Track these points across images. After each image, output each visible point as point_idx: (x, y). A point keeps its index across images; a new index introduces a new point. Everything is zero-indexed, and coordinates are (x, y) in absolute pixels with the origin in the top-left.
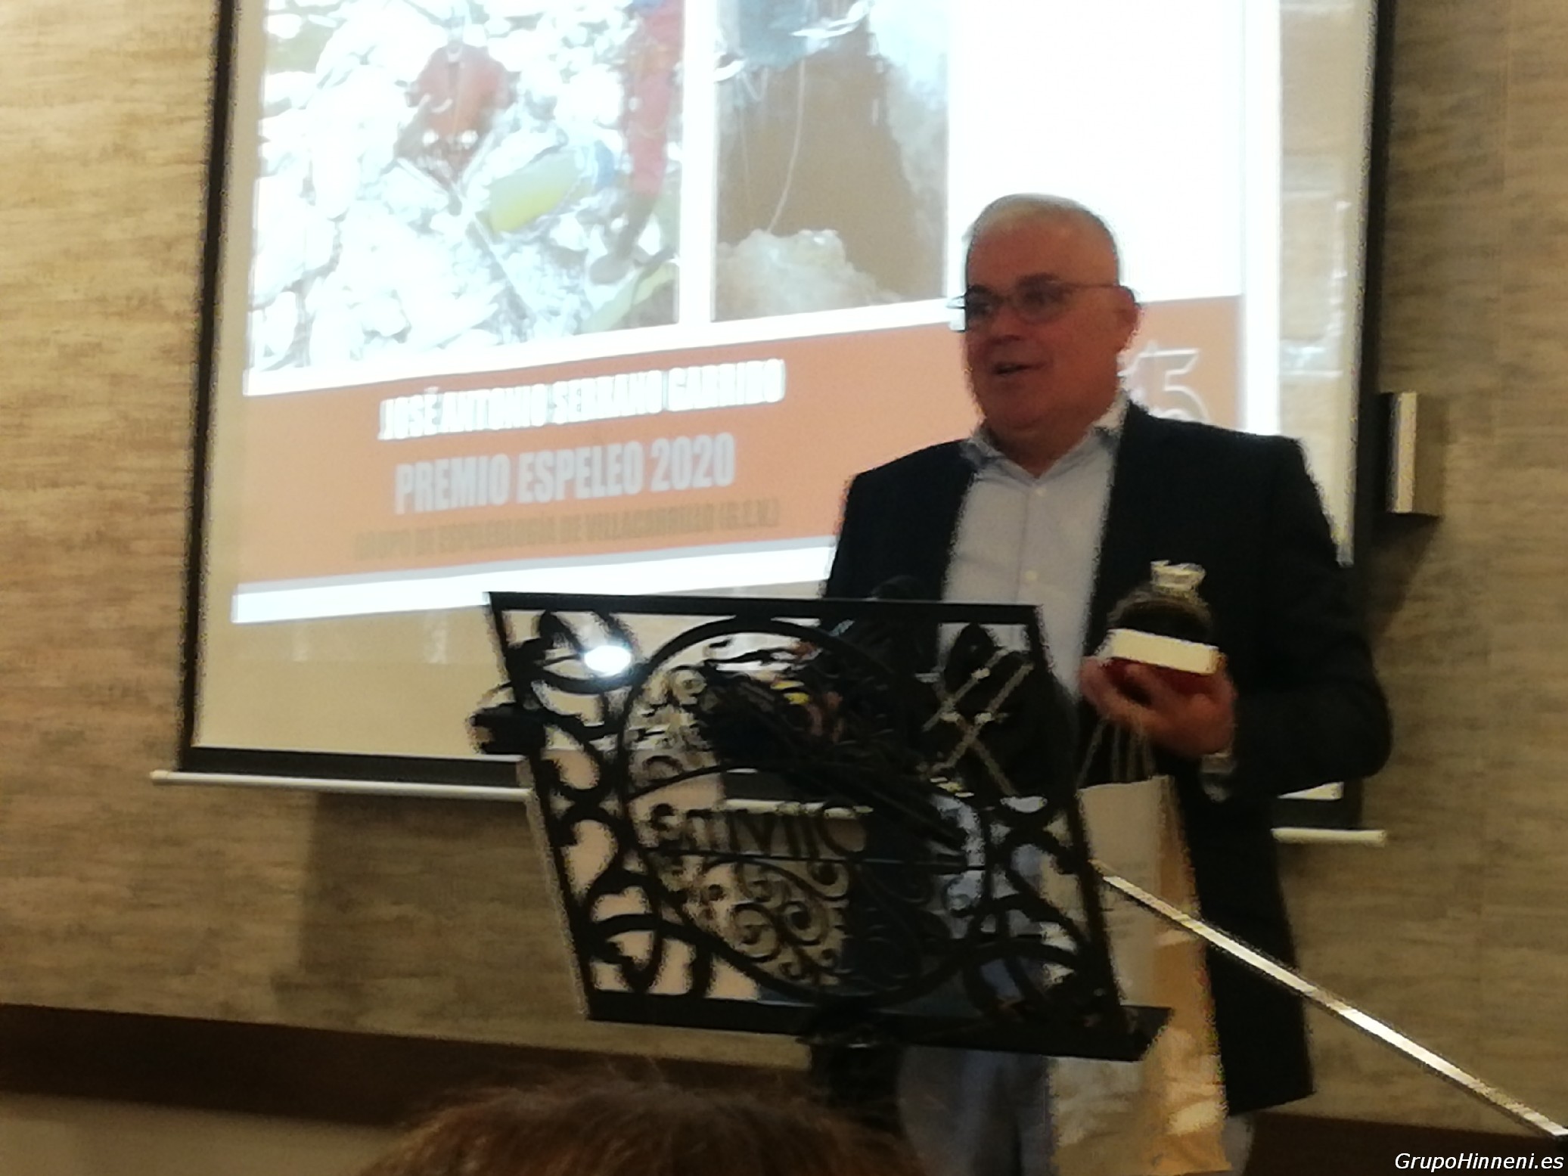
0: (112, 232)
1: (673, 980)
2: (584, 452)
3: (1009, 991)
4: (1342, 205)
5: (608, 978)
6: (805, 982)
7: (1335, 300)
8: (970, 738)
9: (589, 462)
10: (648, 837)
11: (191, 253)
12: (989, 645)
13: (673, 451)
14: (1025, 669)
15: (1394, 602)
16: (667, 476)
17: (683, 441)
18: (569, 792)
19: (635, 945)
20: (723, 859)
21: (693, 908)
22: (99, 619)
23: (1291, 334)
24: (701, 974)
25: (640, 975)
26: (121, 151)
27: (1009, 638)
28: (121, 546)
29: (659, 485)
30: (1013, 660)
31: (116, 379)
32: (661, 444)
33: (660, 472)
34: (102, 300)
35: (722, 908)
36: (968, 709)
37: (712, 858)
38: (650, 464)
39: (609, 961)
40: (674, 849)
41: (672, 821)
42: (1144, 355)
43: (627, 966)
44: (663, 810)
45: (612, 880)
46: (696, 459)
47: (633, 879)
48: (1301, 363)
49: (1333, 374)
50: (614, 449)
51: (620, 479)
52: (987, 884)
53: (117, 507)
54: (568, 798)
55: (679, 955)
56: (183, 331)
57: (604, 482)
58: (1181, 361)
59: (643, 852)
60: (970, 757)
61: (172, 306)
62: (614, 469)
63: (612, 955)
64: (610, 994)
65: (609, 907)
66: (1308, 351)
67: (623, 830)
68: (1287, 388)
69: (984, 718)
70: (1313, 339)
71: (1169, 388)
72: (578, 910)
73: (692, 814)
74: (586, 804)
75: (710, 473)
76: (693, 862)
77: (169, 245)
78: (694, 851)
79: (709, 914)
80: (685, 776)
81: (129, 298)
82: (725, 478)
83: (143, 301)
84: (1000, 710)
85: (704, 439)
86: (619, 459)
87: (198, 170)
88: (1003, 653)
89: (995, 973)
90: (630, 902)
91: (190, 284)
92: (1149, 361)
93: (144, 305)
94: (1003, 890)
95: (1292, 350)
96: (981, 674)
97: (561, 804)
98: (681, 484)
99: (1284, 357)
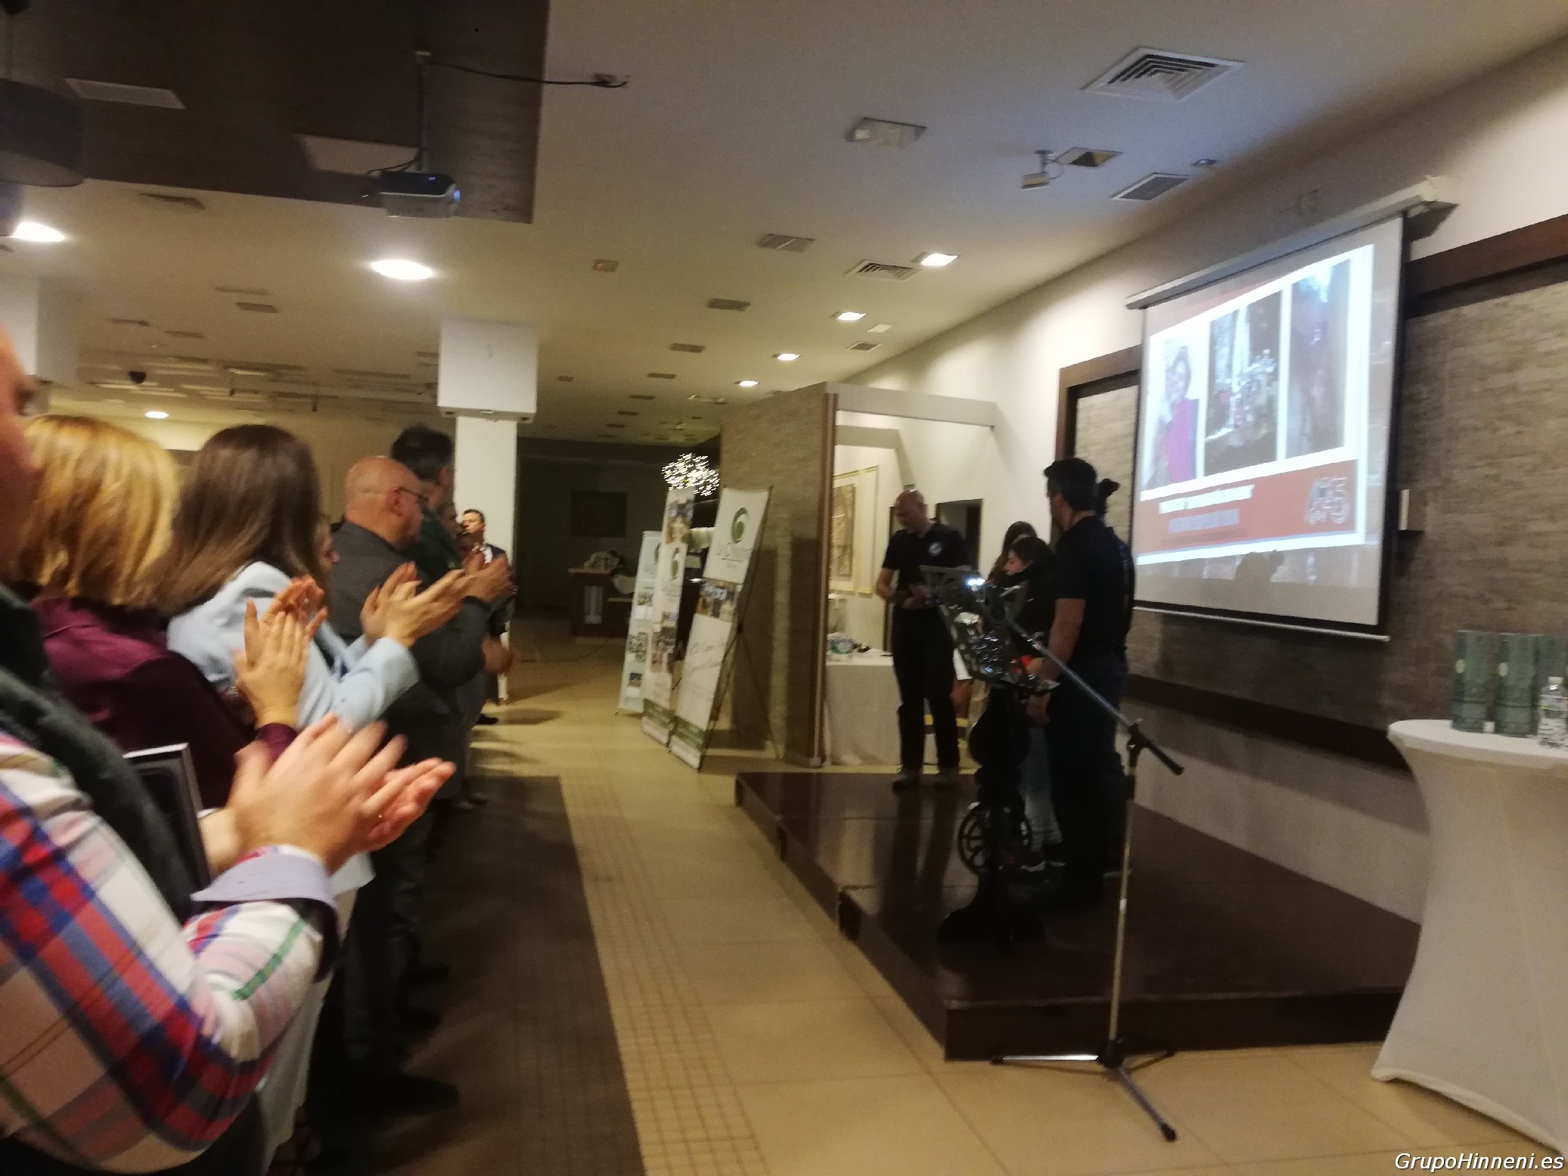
4: (1384, 428)
7: (1382, 460)
15: (1410, 560)
17: (1229, 511)
23: (1369, 471)
32: (1223, 512)
33: (1224, 520)
42: (1333, 480)
46: (1231, 516)
48: (1372, 480)
49: (1380, 484)
50: (1214, 514)
62: (1214, 519)
66: (1374, 477)
68: (1369, 490)
70: (1375, 471)
71: (1338, 490)
75: (1233, 520)
82: (1237, 522)
92: (1334, 482)
95: (1370, 476)
98: (1227, 524)
99: (1368, 479)
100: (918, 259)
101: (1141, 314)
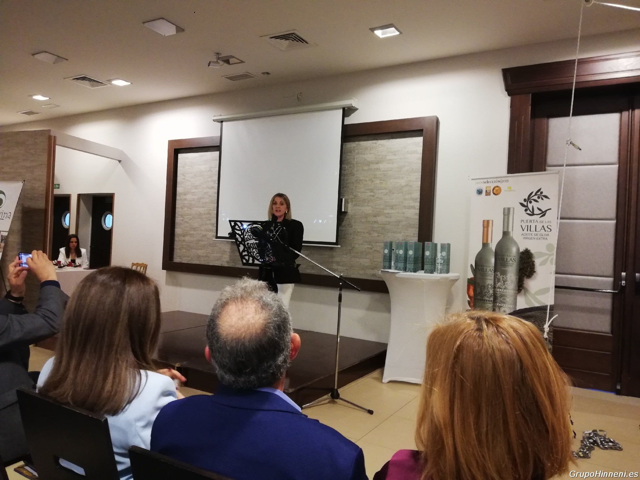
0: (209, 180)
1: (251, 261)
5: (244, 261)
10: (247, 246)
15: (344, 220)
18: (239, 241)
19: (247, 258)
20: (254, 249)
21: (252, 254)
22: (208, 222)
24: (253, 261)
25: (247, 261)
26: (210, 171)
28: (210, 214)
31: (210, 196)
34: (208, 187)
35: (255, 254)
37: (253, 248)
40: (249, 248)
41: (249, 244)
45: (244, 251)
47: (246, 251)
49: (335, 196)
53: (210, 210)
55: (251, 259)
56: (216, 191)
59: (247, 248)
63: (245, 259)
65: (244, 254)
67: (244, 245)
72: (241, 254)
73: (251, 244)
74: (241, 243)
77: (215, 181)
78: (252, 248)
80: (250, 240)
81: (210, 187)
83: (212, 187)
90: (246, 253)
91: (217, 185)
97: (238, 243)
100: (110, 81)
101: (220, 124)
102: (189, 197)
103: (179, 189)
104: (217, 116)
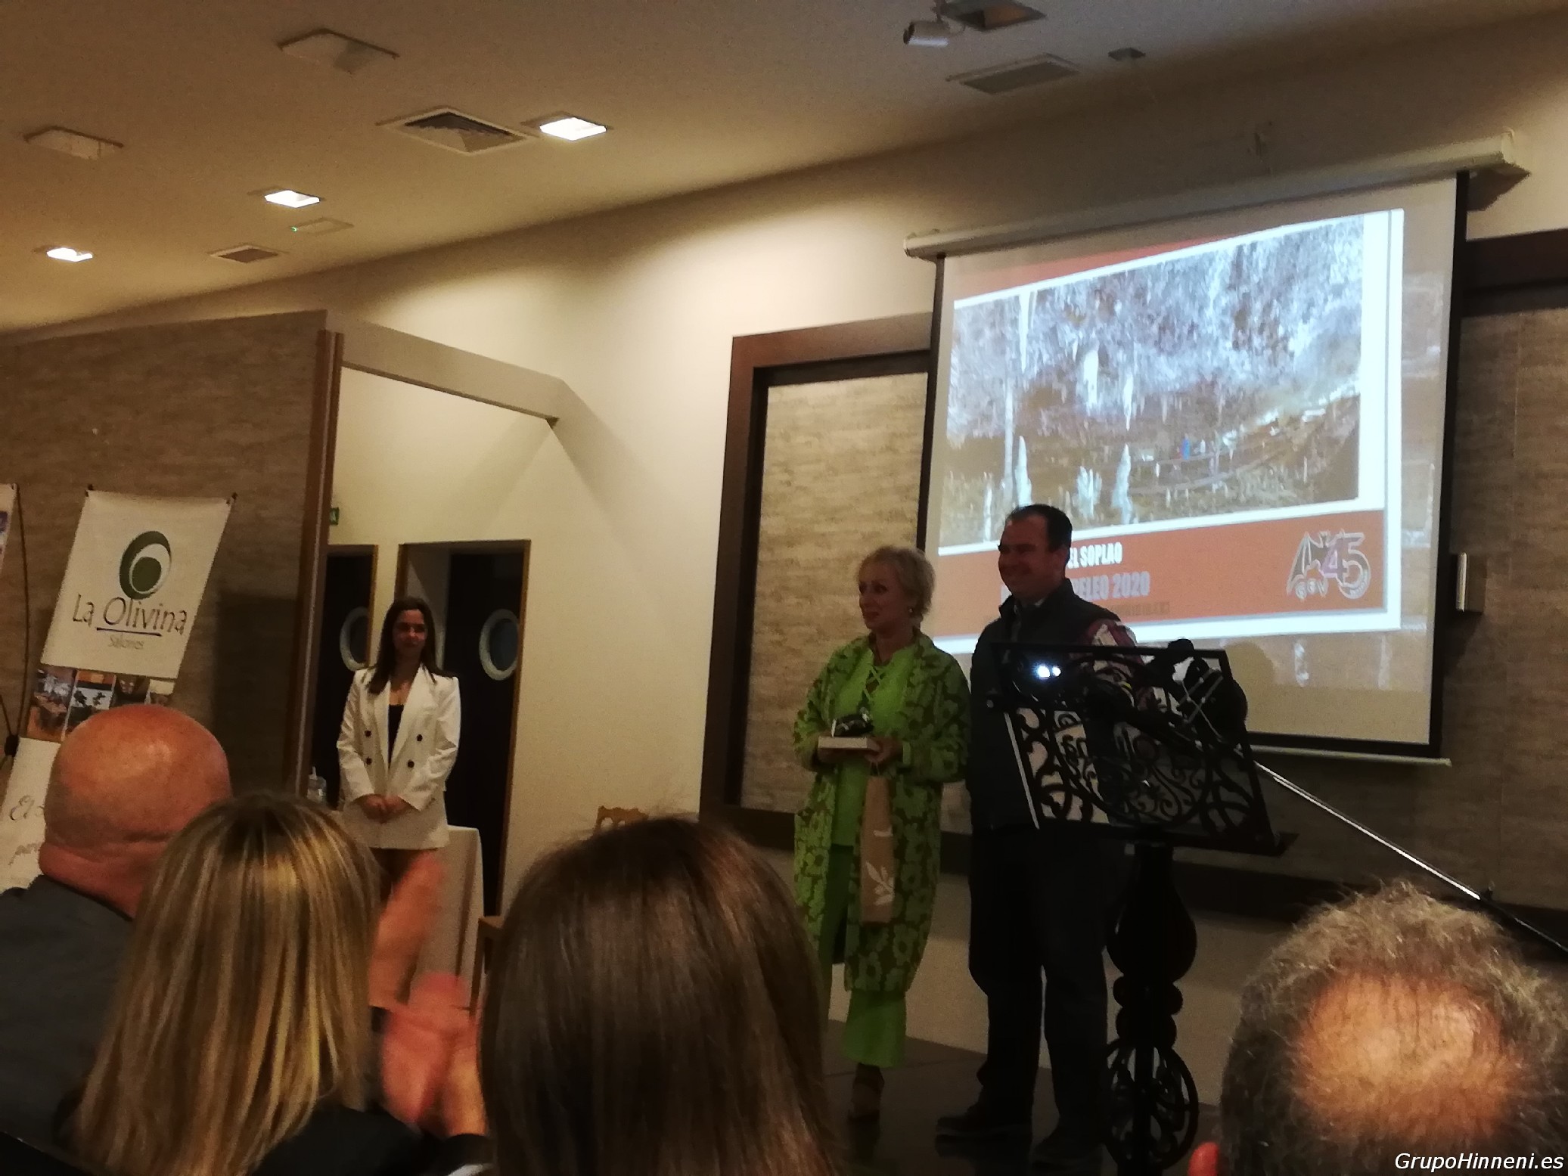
0: (885, 484)
1: (1075, 814)
2: (1083, 580)
3: (1220, 823)
4: (1433, 467)
5: (1048, 811)
6: (1132, 817)
7: (1430, 511)
8: (1198, 708)
9: (1085, 585)
10: (1062, 750)
11: (916, 493)
12: (1205, 667)
13: (1123, 580)
14: (1221, 678)
16: (1120, 590)
17: (1126, 575)
18: (1028, 729)
19: (1059, 798)
21: (1083, 782)
23: (1406, 525)
24: (1087, 811)
25: (1062, 811)
26: (890, 449)
27: (1214, 665)
29: (1116, 595)
30: (1215, 674)
32: (1116, 577)
33: (1116, 588)
34: (880, 514)
35: (1095, 782)
36: (1196, 697)
38: (1112, 585)
39: (1046, 804)
40: (1073, 756)
41: (1074, 744)
42: (1339, 536)
43: (1055, 806)
44: (1067, 739)
45: (1047, 768)
46: (1132, 583)
47: (1056, 768)
48: (1413, 540)
49: (1428, 545)
50: (1096, 579)
51: (1098, 592)
52: (1209, 776)
54: (1027, 732)
55: (1077, 802)
56: (912, 527)
57: (1092, 593)
58: (1355, 539)
59: (1060, 757)
60: (1199, 716)
61: (909, 516)
62: (1096, 587)
63: (1049, 802)
64: (1050, 819)
65: (1048, 780)
66: (1417, 534)
67: (1051, 747)
68: (1406, 553)
69: (1203, 700)
70: (1419, 528)
71: (1350, 551)
72: (1034, 782)
73: (1079, 741)
74: (1036, 735)
75: (1139, 589)
76: (1081, 762)
77: (908, 490)
79: (1089, 785)
80: (1076, 723)
81: (890, 513)
82: (1145, 592)
84: (1213, 694)
85: (1136, 574)
86: (1098, 583)
87: (919, 457)
88: (1210, 672)
89: (1214, 815)
90: (1056, 779)
91: (915, 506)
92: (1342, 539)
93: (896, 516)
94: (1216, 777)
95: (1408, 533)
96: (1201, 680)
97: (1025, 734)
98: (1126, 594)
99: (1404, 537)
101: (931, 267)
102: (803, 553)
103: (770, 524)
104: (923, 235)
